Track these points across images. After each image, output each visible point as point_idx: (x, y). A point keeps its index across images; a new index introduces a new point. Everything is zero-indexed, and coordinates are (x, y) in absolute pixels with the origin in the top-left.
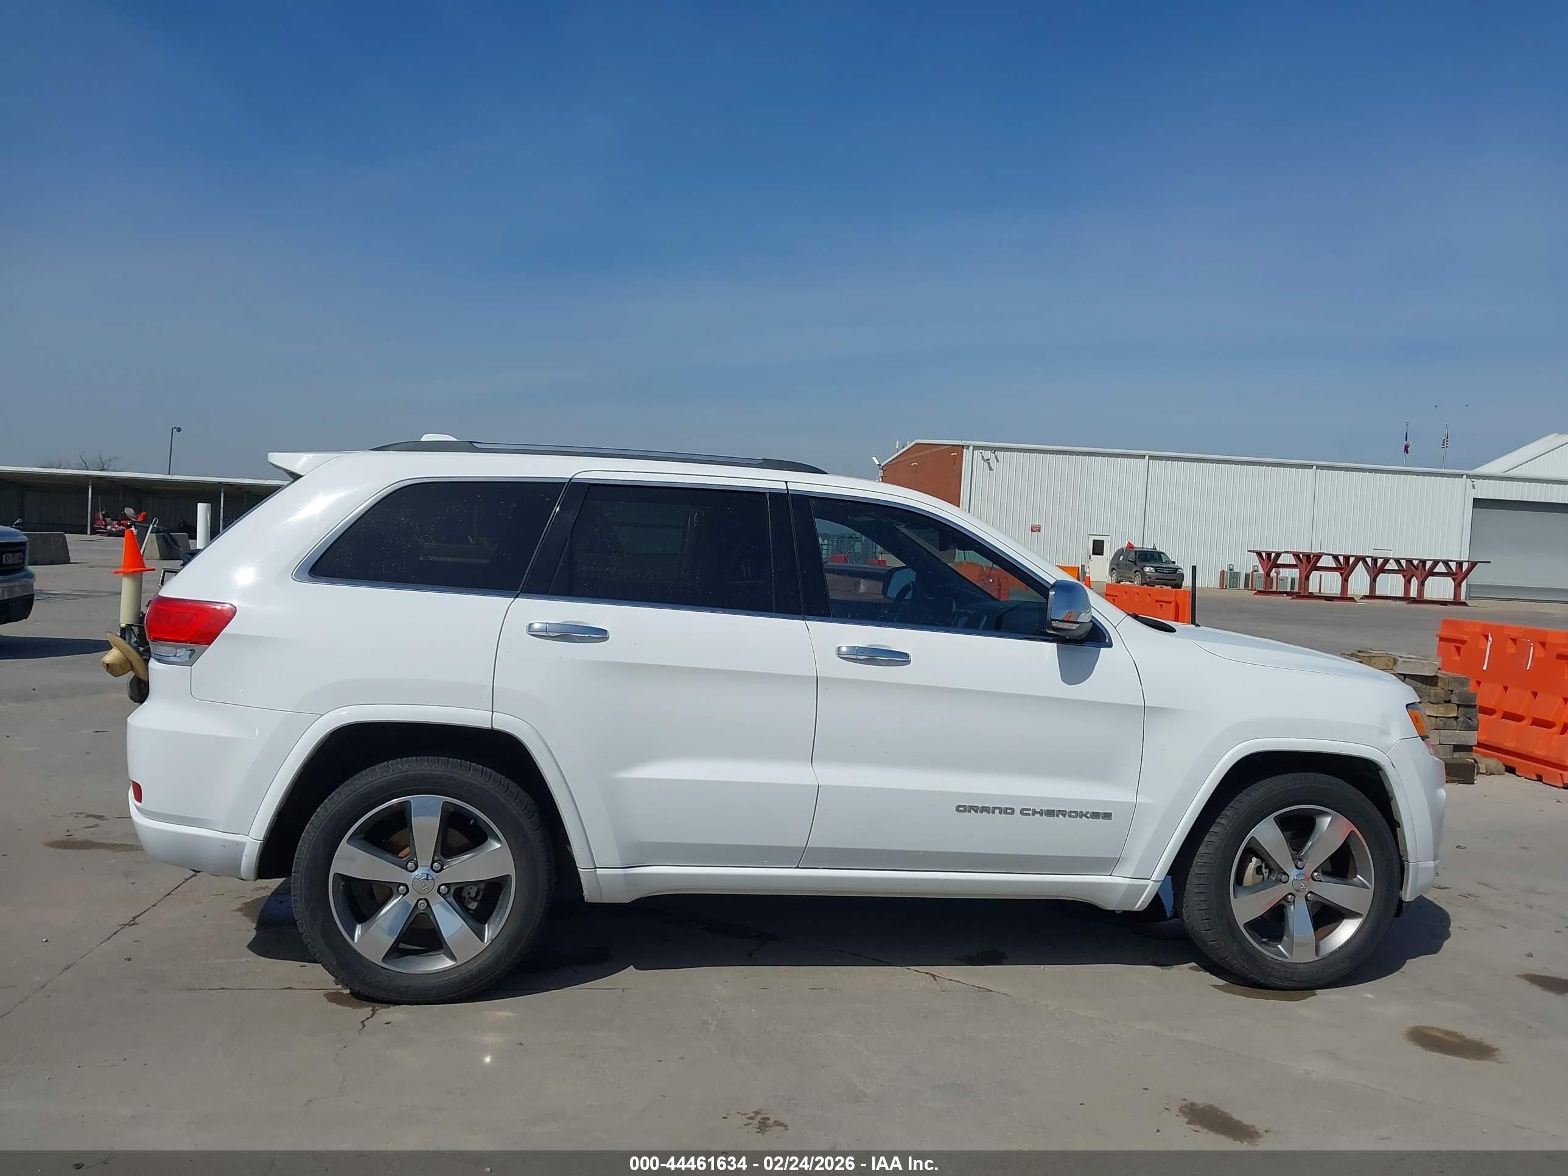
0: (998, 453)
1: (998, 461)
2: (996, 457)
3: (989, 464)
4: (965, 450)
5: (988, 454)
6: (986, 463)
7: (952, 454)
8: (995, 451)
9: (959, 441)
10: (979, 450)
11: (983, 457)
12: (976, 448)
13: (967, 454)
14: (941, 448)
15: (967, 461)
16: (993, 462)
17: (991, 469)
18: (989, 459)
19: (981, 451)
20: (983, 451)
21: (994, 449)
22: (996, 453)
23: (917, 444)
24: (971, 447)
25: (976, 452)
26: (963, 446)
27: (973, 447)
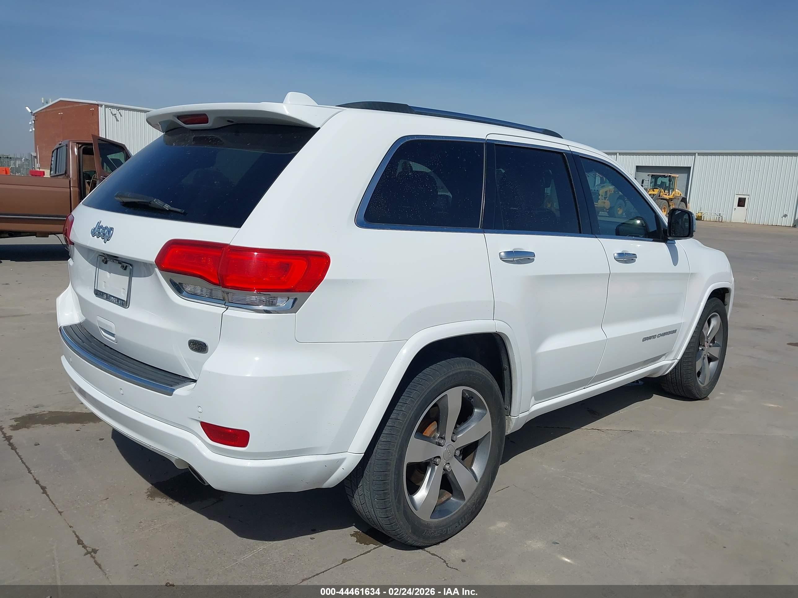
0: (122, 112)
1: (121, 116)
2: (120, 113)
3: (116, 117)
4: (99, 107)
5: (115, 111)
6: (114, 117)
7: (91, 109)
8: (119, 110)
9: (95, 101)
10: (108, 108)
11: (111, 112)
12: (106, 106)
13: (101, 110)
14: (81, 105)
15: (102, 114)
16: (118, 116)
17: (117, 120)
18: (116, 114)
19: (110, 109)
20: (111, 109)
21: (119, 108)
22: (119, 111)
23: (61, 101)
24: (103, 106)
25: (107, 109)
26: (98, 105)
27: (105, 106)
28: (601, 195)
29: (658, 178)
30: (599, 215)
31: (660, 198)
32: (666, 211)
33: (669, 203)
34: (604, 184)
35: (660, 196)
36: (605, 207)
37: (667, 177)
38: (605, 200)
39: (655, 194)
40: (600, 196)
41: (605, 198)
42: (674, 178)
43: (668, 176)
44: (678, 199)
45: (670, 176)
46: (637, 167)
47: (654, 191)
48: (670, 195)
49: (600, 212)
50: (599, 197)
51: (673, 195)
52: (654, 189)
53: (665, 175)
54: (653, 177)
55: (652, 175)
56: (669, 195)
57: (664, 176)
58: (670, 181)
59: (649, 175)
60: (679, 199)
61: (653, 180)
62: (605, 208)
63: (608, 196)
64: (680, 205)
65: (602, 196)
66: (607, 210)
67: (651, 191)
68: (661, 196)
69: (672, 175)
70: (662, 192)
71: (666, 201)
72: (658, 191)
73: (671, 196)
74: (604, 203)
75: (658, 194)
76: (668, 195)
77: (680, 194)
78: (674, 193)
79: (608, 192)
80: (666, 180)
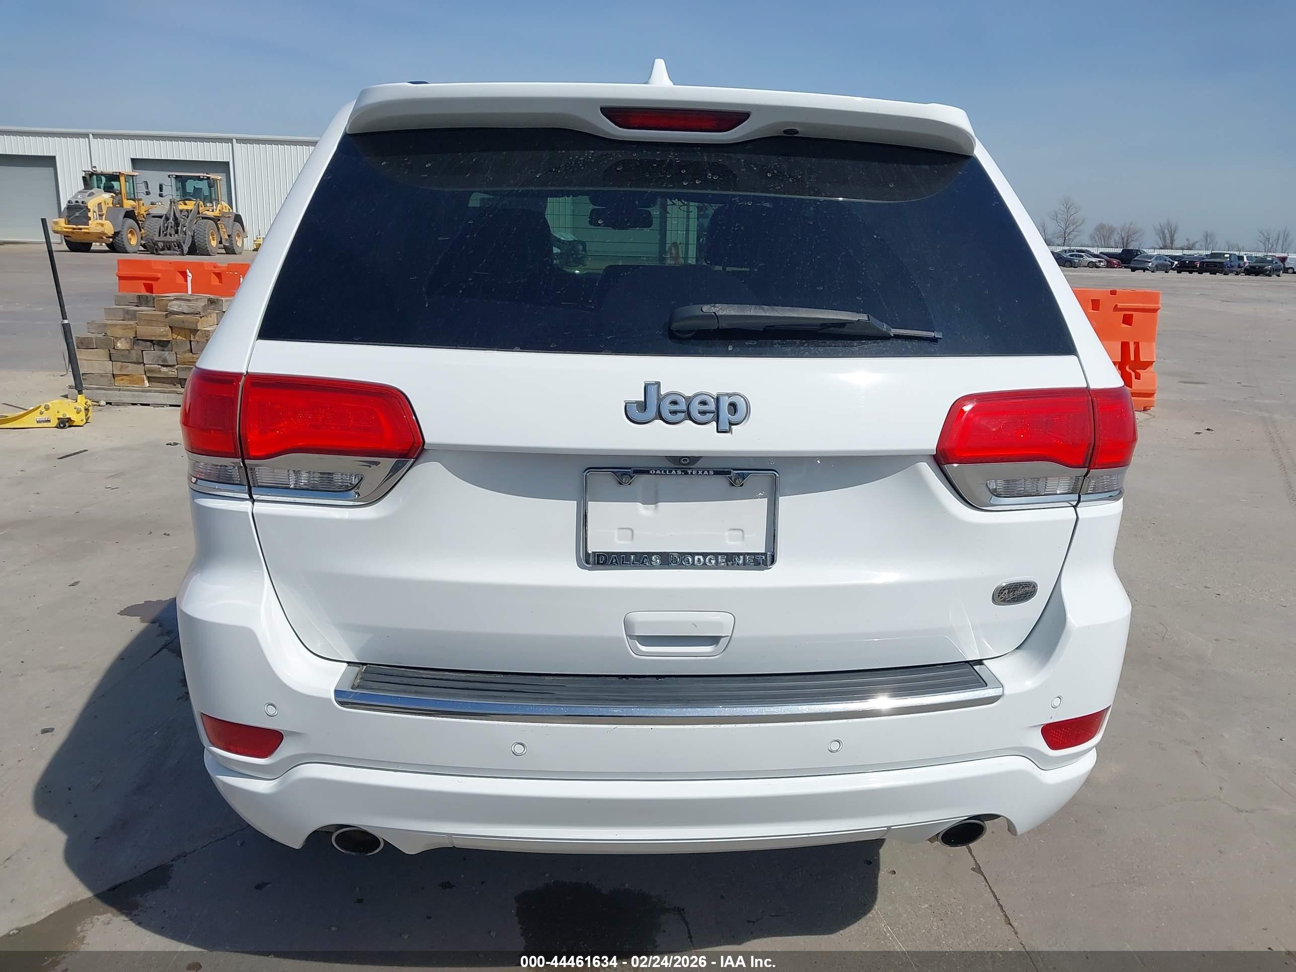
28: (92, 211)
29: (187, 181)
30: (92, 248)
31: (199, 217)
32: (215, 239)
33: (217, 225)
34: (92, 191)
35: (199, 213)
36: (106, 232)
37: (203, 179)
38: (102, 219)
39: (191, 209)
40: (90, 211)
41: (101, 216)
42: (215, 180)
43: (205, 178)
44: (228, 217)
45: (208, 178)
46: (133, 160)
47: (185, 204)
48: (215, 210)
49: (94, 244)
50: (89, 213)
51: (220, 210)
52: (186, 202)
53: (200, 176)
54: (178, 179)
55: (176, 176)
56: (213, 211)
57: (198, 178)
58: (210, 186)
59: (171, 176)
60: (230, 217)
61: (180, 185)
62: (104, 234)
63: (104, 212)
64: (234, 228)
65: (94, 212)
66: (110, 237)
67: (181, 204)
68: (202, 213)
69: (212, 176)
70: (201, 207)
71: (212, 221)
72: (195, 205)
73: (216, 213)
74: (102, 225)
75: (195, 209)
76: (211, 210)
77: (229, 209)
78: (220, 207)
79: (102, 204)
80: (203, 185)
